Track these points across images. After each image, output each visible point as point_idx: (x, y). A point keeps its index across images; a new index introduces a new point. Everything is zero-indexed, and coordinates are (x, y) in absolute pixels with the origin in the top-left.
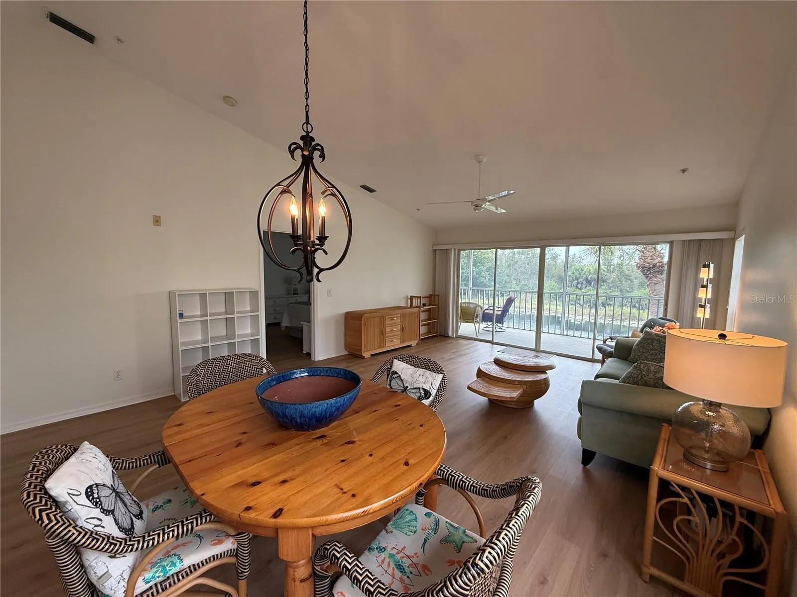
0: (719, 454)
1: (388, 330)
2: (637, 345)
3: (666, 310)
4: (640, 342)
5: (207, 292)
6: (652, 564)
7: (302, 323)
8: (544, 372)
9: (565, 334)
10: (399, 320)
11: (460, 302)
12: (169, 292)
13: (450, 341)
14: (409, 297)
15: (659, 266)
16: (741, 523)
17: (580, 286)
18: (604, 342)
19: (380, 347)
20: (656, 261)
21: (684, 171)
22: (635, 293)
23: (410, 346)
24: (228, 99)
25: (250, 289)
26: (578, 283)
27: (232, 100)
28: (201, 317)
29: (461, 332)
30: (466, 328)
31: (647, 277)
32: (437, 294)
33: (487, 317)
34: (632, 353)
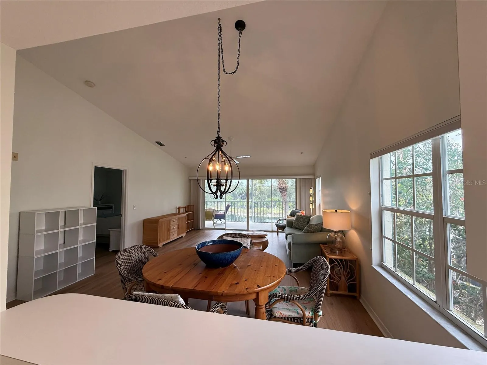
0: (339, 248)
1: (172, 228)
2: (295, 221)
3: (296, 206)
4: (296, 219)
5: (60, 211)
6: (330, 290)
7: (109, 229)
8: (265, 237)
9: (254, 221)
10: (177, 222)
11: (206, 208)
12: (20, 213)
13: (201, 232)
14: (178, 207)
15: (285, 188)
16: (350, 265)
17: (243, 197)
18: (278, 222)
19: (167, 239)
20: (284, 186)
21: (302, 153)
22: (267, 200)
23: (182, 237)
24: (88, 83)
25: (84, 207)
26: (242, 196)
27: (92, 84)
28: (45, 231)
29: (206, 226)
30: (208, 224)
31: (281, 193)
32: (192, 205)
33: (217, 216)
34: (294, 224)
